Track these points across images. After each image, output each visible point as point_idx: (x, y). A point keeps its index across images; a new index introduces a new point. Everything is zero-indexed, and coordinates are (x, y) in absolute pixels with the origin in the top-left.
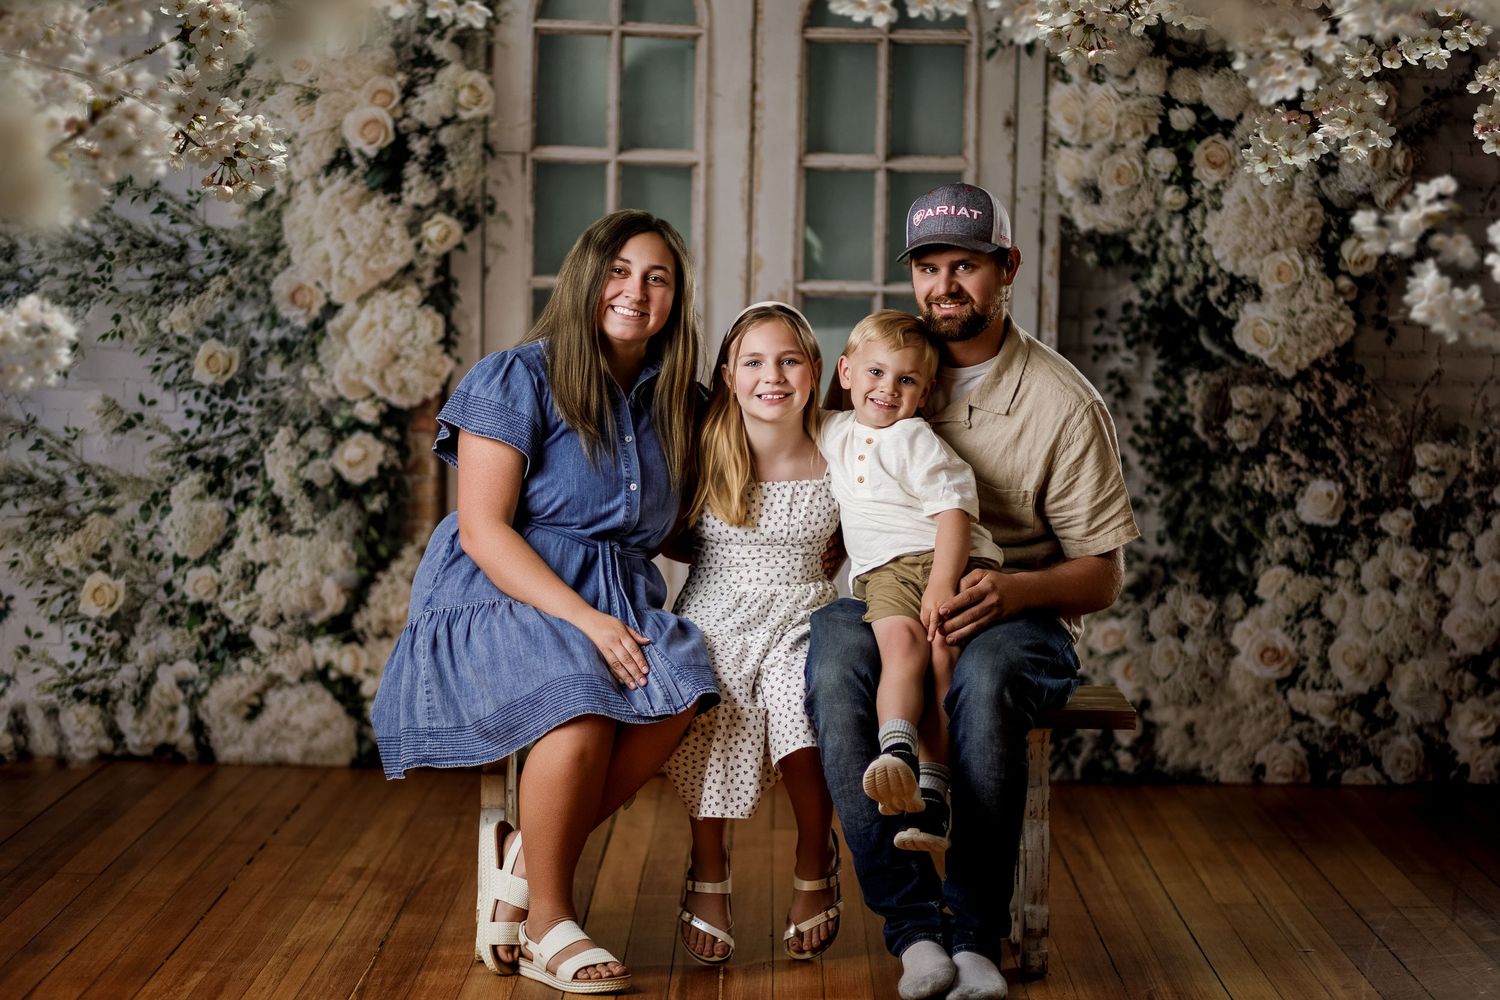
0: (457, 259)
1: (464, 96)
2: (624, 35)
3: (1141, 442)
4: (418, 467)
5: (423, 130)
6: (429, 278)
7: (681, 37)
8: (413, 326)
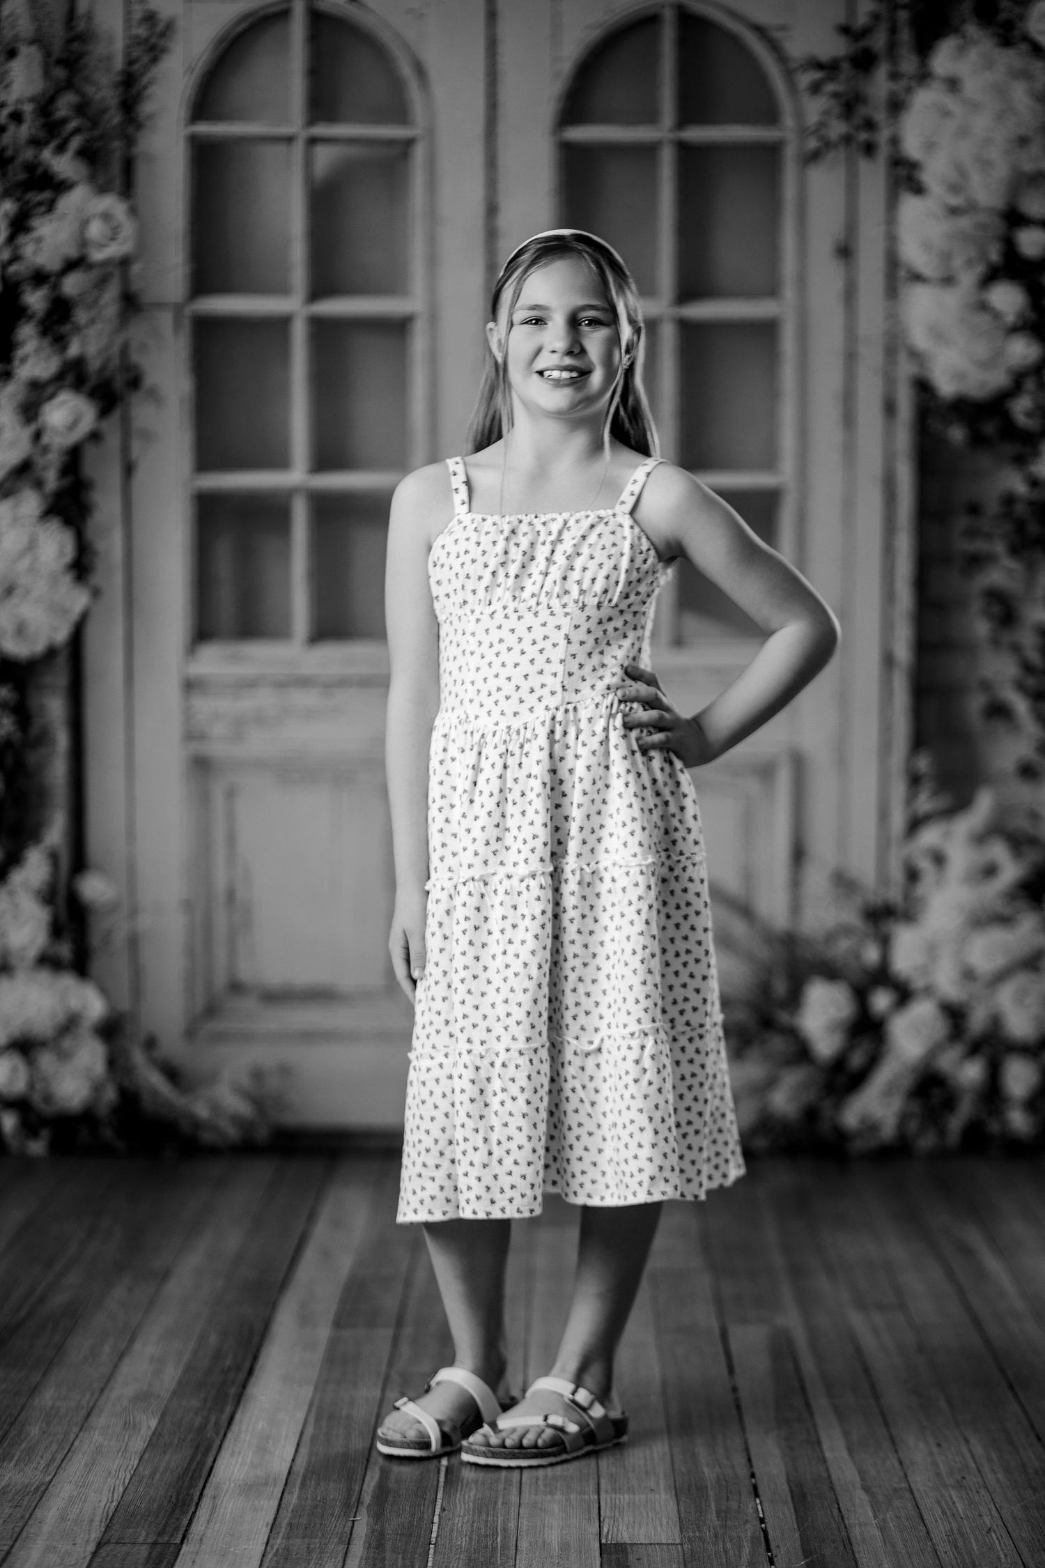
0: (90, 453)
1: (95, 230)
2: (313, 141)
3: (1031, 682)
4: (44, 738)
5: (40, 278)
6: (52, 480)
7: (390, 143)
8: (32, 546)
